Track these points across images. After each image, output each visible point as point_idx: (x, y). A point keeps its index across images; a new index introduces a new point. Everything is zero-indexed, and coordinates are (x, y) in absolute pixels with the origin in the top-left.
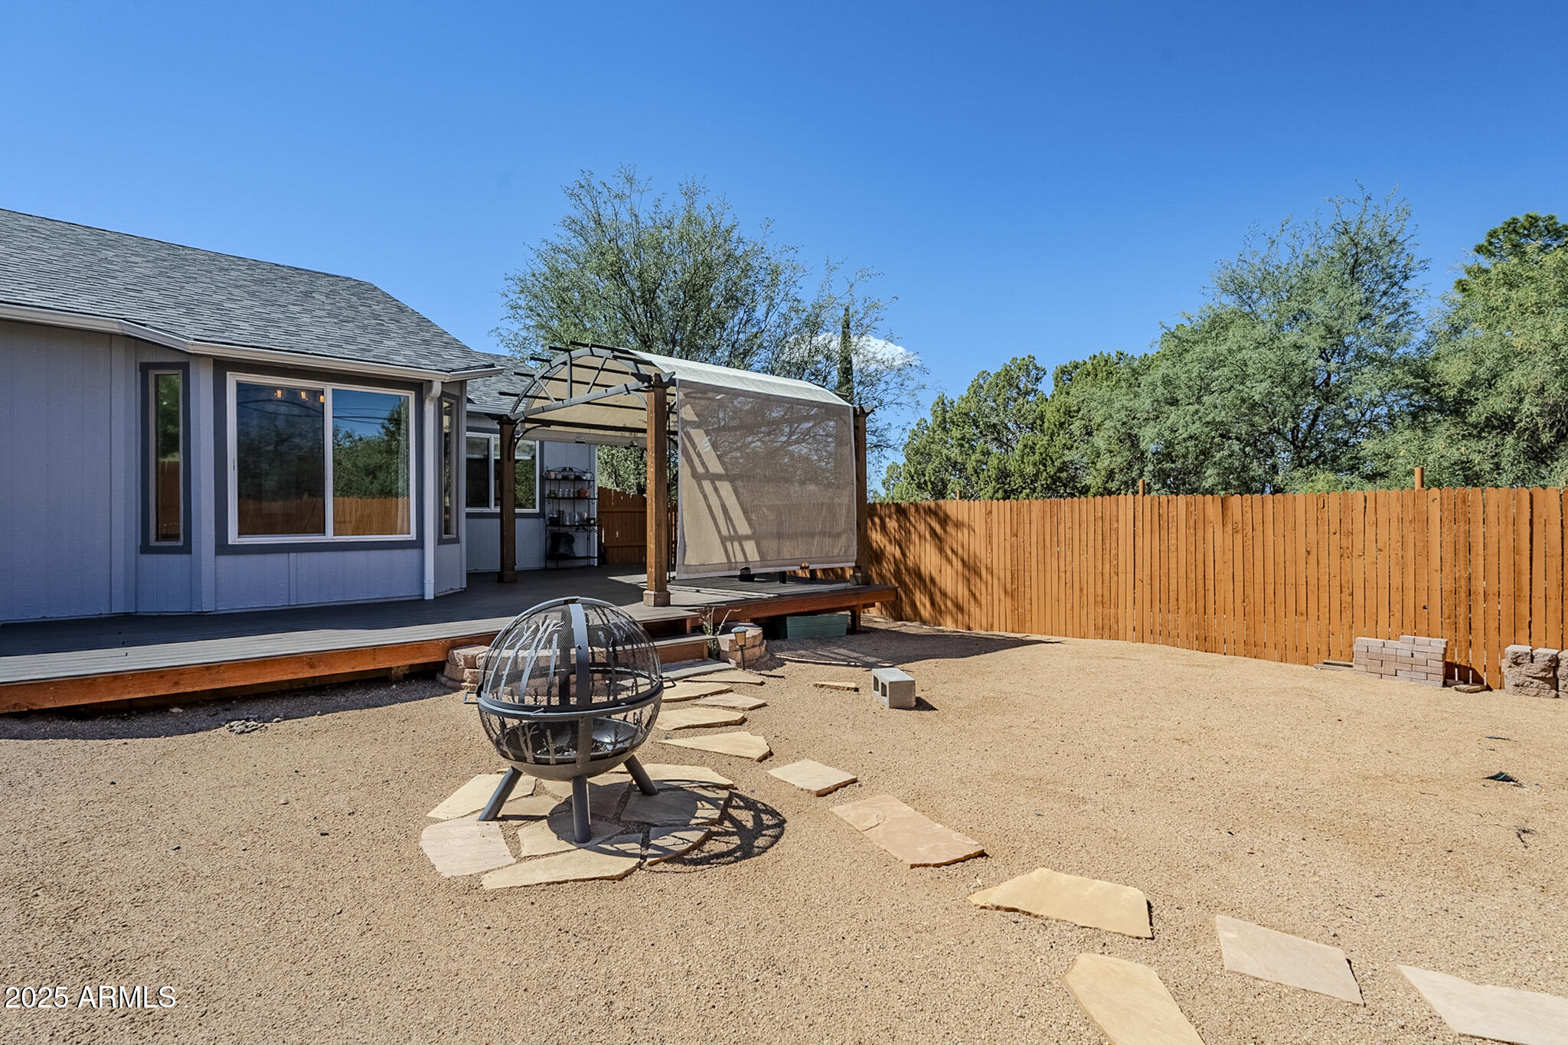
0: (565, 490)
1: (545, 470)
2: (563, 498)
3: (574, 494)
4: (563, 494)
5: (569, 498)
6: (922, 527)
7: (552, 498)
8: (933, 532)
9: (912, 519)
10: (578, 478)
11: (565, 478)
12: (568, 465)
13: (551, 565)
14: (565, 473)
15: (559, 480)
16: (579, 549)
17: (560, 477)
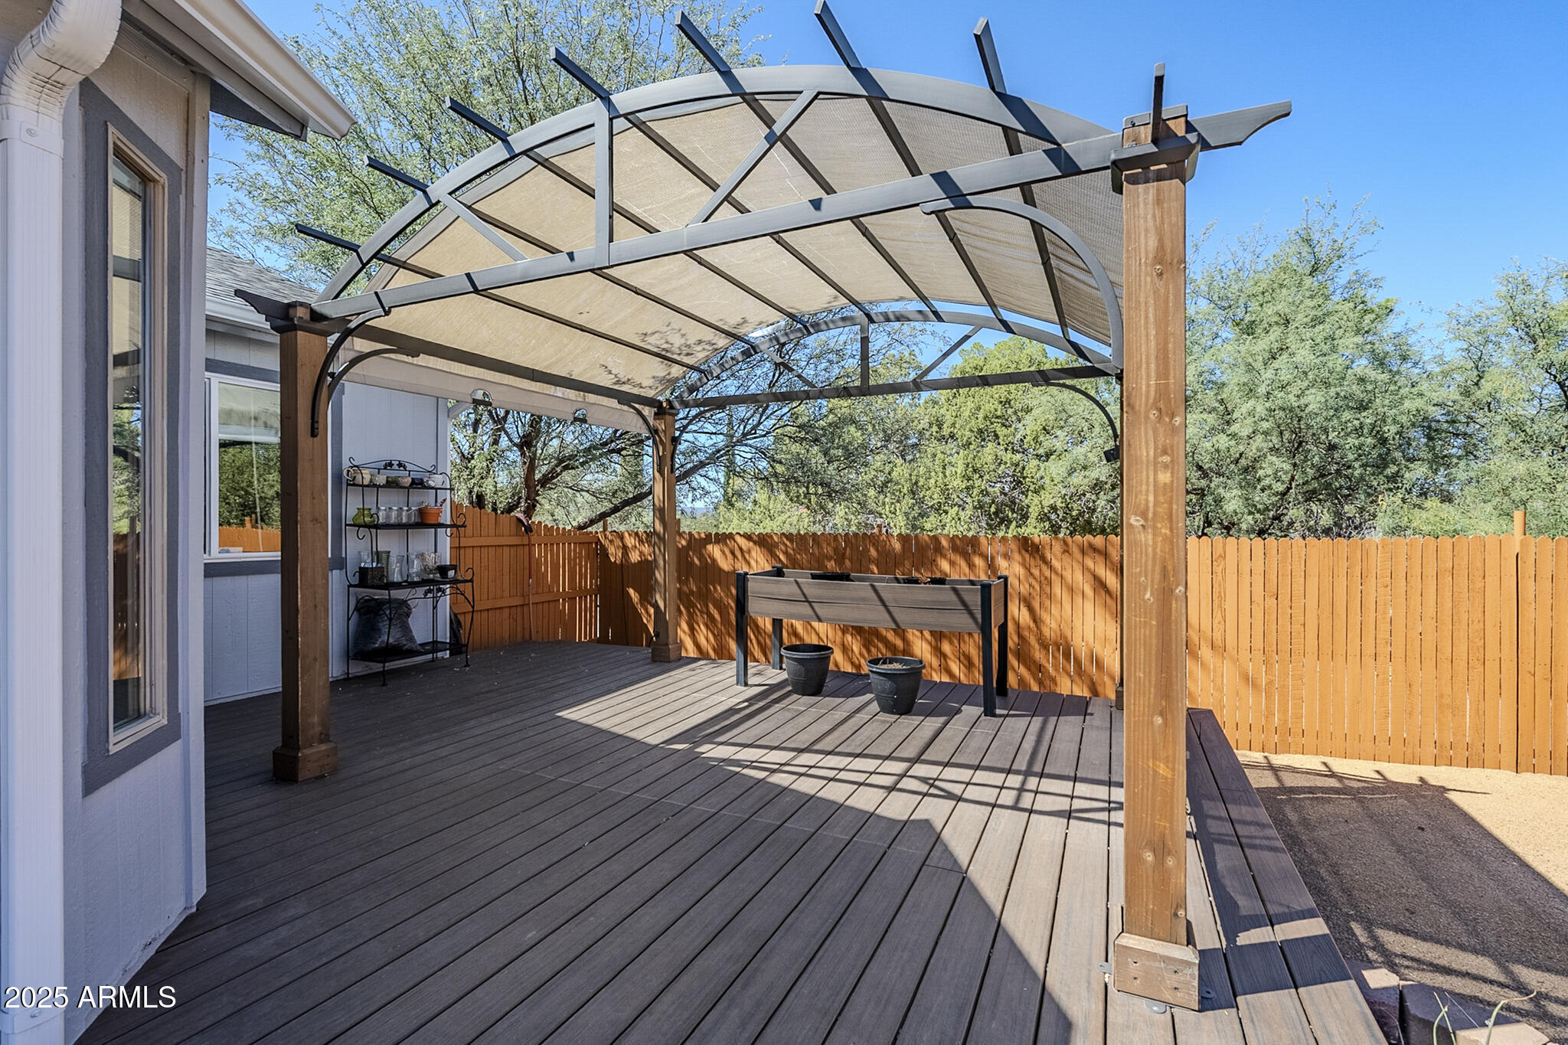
0: (390, 507)
1: (346, 464)
2: (387, 526)
3: (409, 517)
4: (388, 517)
5: (399, 526)
6: (1078, 578)
7: (366, 526)
8: (1100, 584)
9: (1056, 564)
10: (419, 484)
11: (392, 484)
12: (396, 456)
13: (358, 669)
14: (393, 474)
15: (378, 487)
16: (420, 629)
17: (381, 479)
